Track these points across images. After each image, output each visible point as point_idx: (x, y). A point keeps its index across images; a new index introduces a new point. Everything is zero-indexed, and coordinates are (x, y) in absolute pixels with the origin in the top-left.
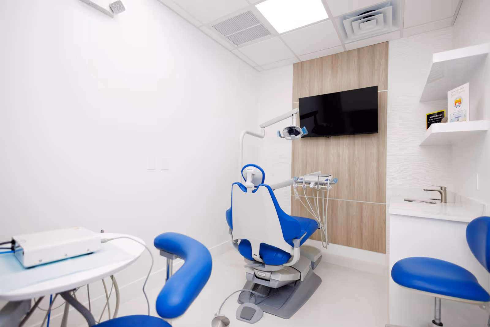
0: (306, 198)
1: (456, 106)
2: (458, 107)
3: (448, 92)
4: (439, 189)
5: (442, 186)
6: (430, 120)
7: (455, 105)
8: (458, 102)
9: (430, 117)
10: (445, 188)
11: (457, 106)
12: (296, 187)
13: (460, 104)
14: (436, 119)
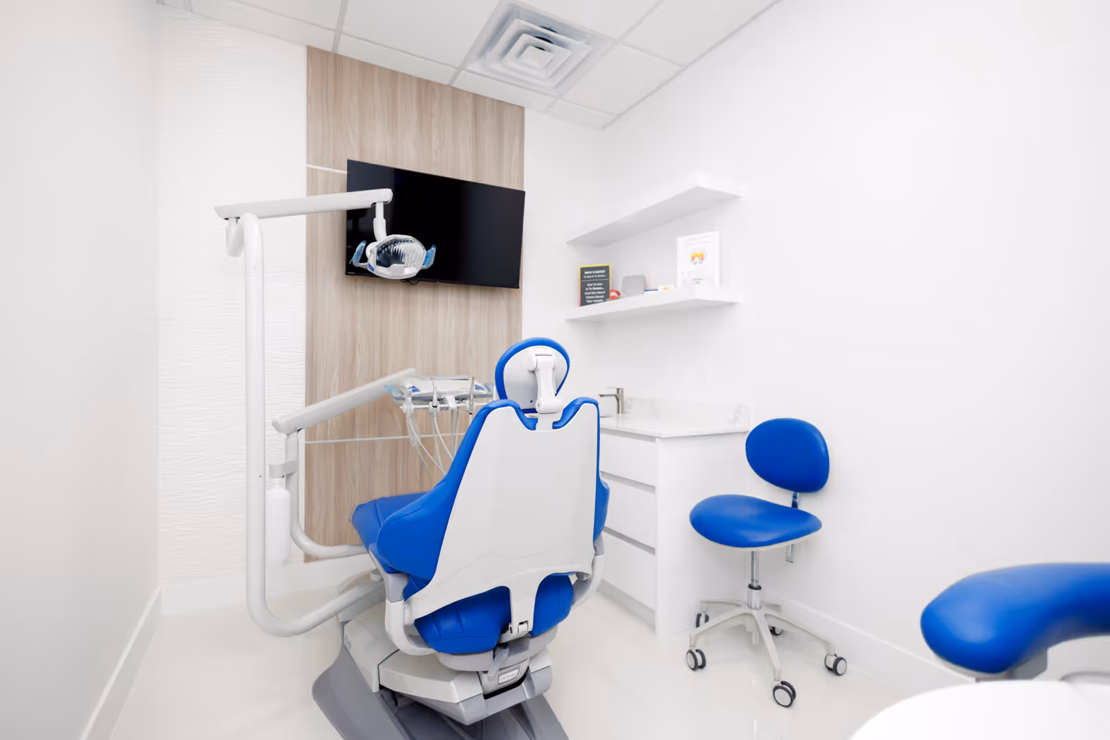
0: (441, 438)
1: (694, 262)
2: (698, 264)
3: (679, 239)
4: (615, 393)
5: (618, 387)
6: (585, 277)
7: (693, 259)
8: (698, 257)
9: (586, 273)
10: (622, 389)
11: (697, 262)
12: (412, 411)
13: (702, 259)
14: (596, 276)
